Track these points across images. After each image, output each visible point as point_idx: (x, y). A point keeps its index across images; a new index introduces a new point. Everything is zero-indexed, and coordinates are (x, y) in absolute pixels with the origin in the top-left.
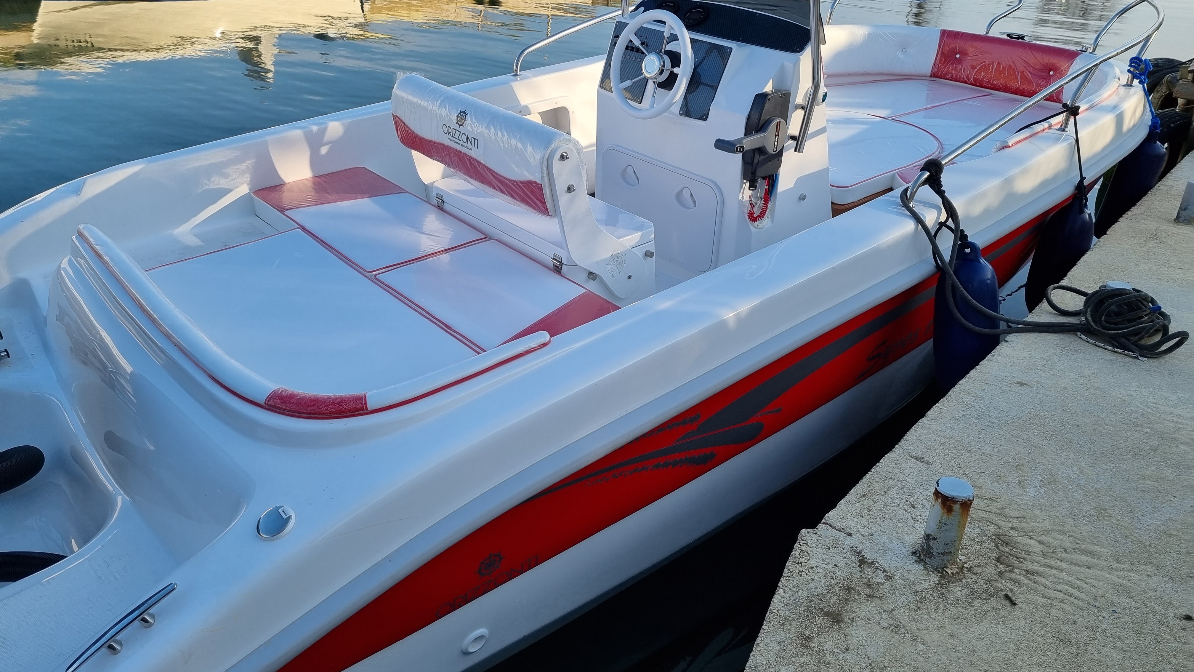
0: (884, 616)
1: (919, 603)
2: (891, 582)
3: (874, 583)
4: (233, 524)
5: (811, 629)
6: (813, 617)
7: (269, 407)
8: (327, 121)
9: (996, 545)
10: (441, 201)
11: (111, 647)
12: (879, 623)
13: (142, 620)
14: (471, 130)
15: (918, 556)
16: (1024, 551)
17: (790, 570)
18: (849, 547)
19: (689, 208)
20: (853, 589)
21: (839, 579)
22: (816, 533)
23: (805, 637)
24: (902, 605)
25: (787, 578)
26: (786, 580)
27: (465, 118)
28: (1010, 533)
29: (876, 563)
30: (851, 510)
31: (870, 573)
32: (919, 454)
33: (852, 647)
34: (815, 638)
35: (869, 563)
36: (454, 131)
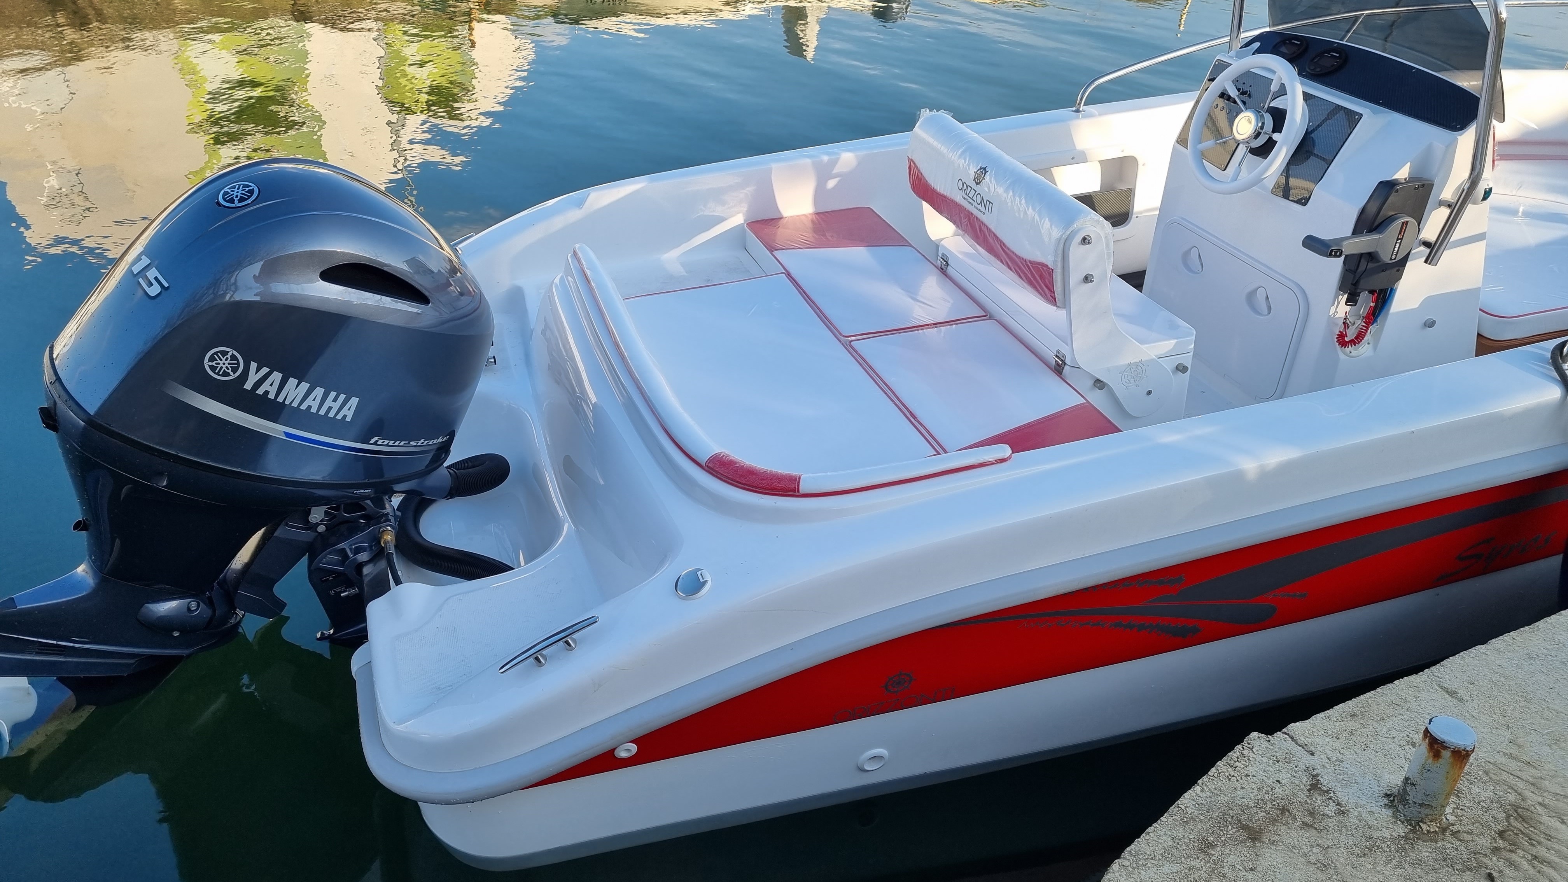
0: (1315, 850)
1: (1367, 850)
2: (1341, 818)
3: (1319, 813)
4: (656, 575)
5: (1218, 837)
6: (1225, 826)
7: (709, 469)
8: (840, 152)
9: (1508, 817)
10: (945, 263)
11: (537, 659)
12: (1305, 855)
13: (565, 642)
14: (987, 191)
15: (1390, 800)
16: (1544, 833)
17: (1218, 770)
18: (1304, 767)
19: (1260, 314)
20: (1289, 811)
21: (1276, 796)
22: (1269, 741)
23: (1207, 842)
24: (1344, 846)
25: (1211, 778)
26: (1209, 779)
27: (984, 176)
28: (1535, 808)
29: (1332, 793)
30: (1327, 727)
31: (1318, 801)
32: (1453, 686)
33: (1259, 868)
34: (1219, 847)
35: (1323, 790)
36: (969, 189)
